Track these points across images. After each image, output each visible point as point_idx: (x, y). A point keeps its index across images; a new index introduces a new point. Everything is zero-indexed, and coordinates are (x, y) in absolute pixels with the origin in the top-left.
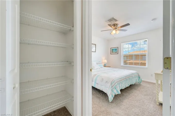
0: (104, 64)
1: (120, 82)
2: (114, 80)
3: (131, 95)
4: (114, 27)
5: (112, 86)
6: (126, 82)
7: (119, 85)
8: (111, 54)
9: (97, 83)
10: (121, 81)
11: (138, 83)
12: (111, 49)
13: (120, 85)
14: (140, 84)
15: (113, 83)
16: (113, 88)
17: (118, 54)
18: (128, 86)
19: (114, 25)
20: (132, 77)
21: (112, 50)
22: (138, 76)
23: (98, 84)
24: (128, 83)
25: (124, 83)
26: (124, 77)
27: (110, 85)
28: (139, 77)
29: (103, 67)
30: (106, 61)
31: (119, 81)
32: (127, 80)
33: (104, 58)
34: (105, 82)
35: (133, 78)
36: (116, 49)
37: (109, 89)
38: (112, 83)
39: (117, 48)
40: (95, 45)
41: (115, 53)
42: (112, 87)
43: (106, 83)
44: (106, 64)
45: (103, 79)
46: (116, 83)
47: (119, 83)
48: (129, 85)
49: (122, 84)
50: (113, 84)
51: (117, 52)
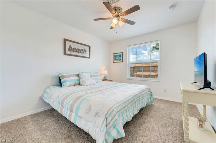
0: (104, 77)
1: (124, 109)
2: (112, 109)
3: (142, 128)
4: (116, 12)
5: (108, 123)
6: (134, 106)
7: (122, 115)
8: (113, 62)
9: (79, 116)
10: (126, 108)
11: (150, 103)
12: (114, 55)
13: (125, 116)
14: (152, 104)
15: (109, 115)
16: (110, 127)
17: (123, 62)
18: (137, 112)
19: (116, 9)
20: (143, 95)
21: (115, 57)
22: (149, 92)
23: (81, 118)
24: (137, 107)
25: (130, 110)
26: (132, 98)
27: (103, 122)
28: (151, 94)
29: (101, 81)
30: (106, 72)
31: (121, 110)
32: (136, 103)
33: (103, 68)
34: (94, 114)
35: (143, 97)
36: (120, 56)
37: (102, 130)
38: (107, 116)
39: (122, 54)
40: (89, 47)
41: (119, 60)
42: (107, 126)
43: (95, 116)
44: (106, 77)
45: (90, 107)
46: (115, 115)
47: (123, 112)
48: (138, 110)
49: (128, 112)
50: (110, 118)
51: (121, 60)
